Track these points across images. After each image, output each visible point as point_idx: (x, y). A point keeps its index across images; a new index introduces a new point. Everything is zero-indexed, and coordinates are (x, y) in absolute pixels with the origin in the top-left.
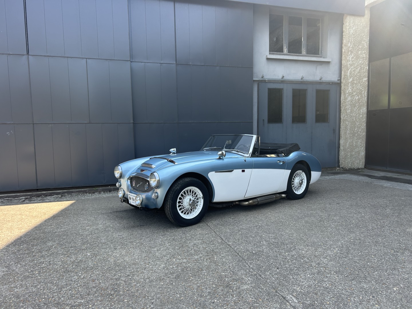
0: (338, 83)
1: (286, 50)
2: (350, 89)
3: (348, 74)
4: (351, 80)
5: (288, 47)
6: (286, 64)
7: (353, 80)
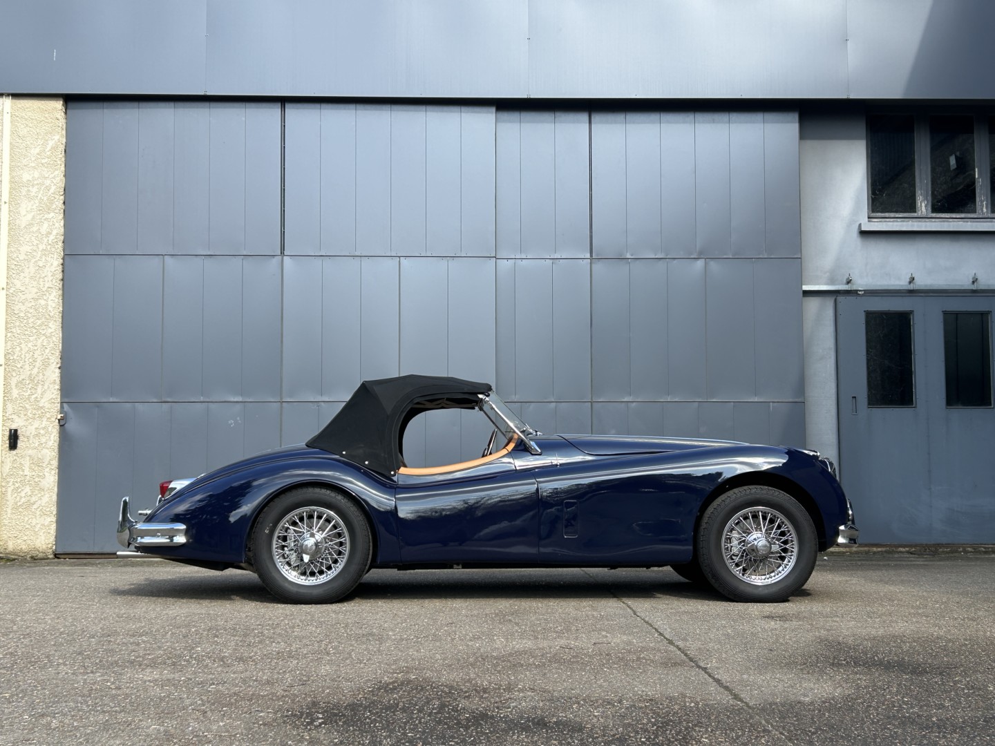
1: (923, 205)
5: (930, 198)
6: (923, 246)
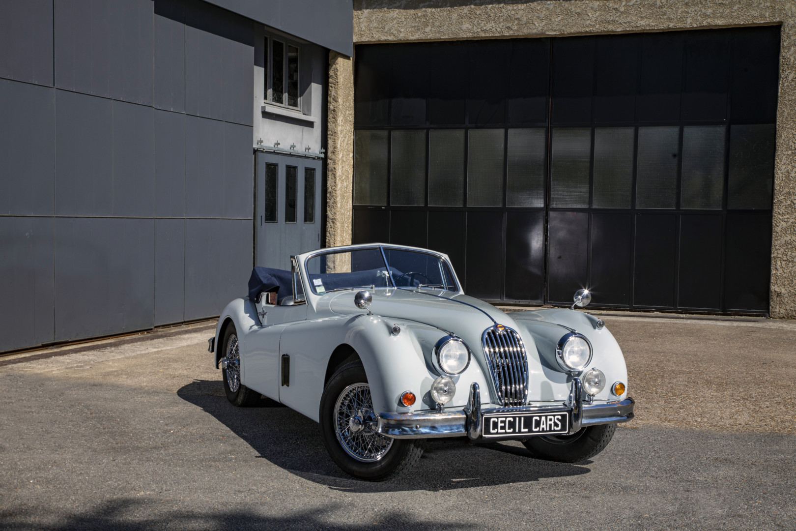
0: (322, 158)
2: (340, 170)
3: (339, 146)
4: (341, 156)
7: (343, 156)
